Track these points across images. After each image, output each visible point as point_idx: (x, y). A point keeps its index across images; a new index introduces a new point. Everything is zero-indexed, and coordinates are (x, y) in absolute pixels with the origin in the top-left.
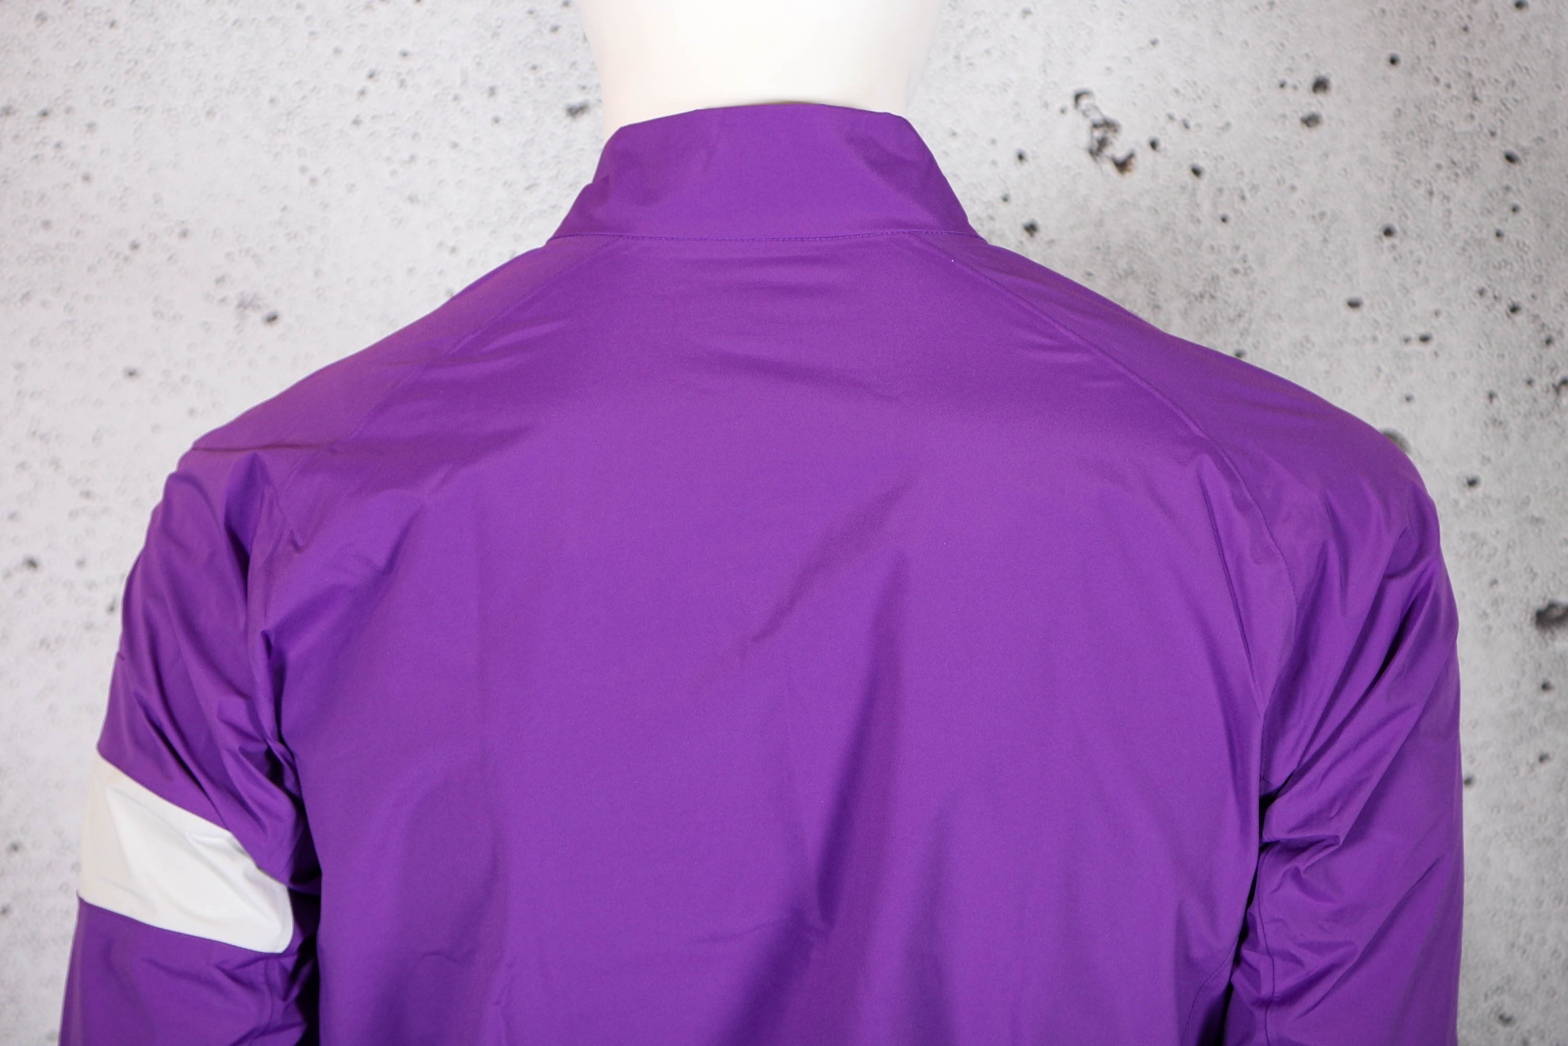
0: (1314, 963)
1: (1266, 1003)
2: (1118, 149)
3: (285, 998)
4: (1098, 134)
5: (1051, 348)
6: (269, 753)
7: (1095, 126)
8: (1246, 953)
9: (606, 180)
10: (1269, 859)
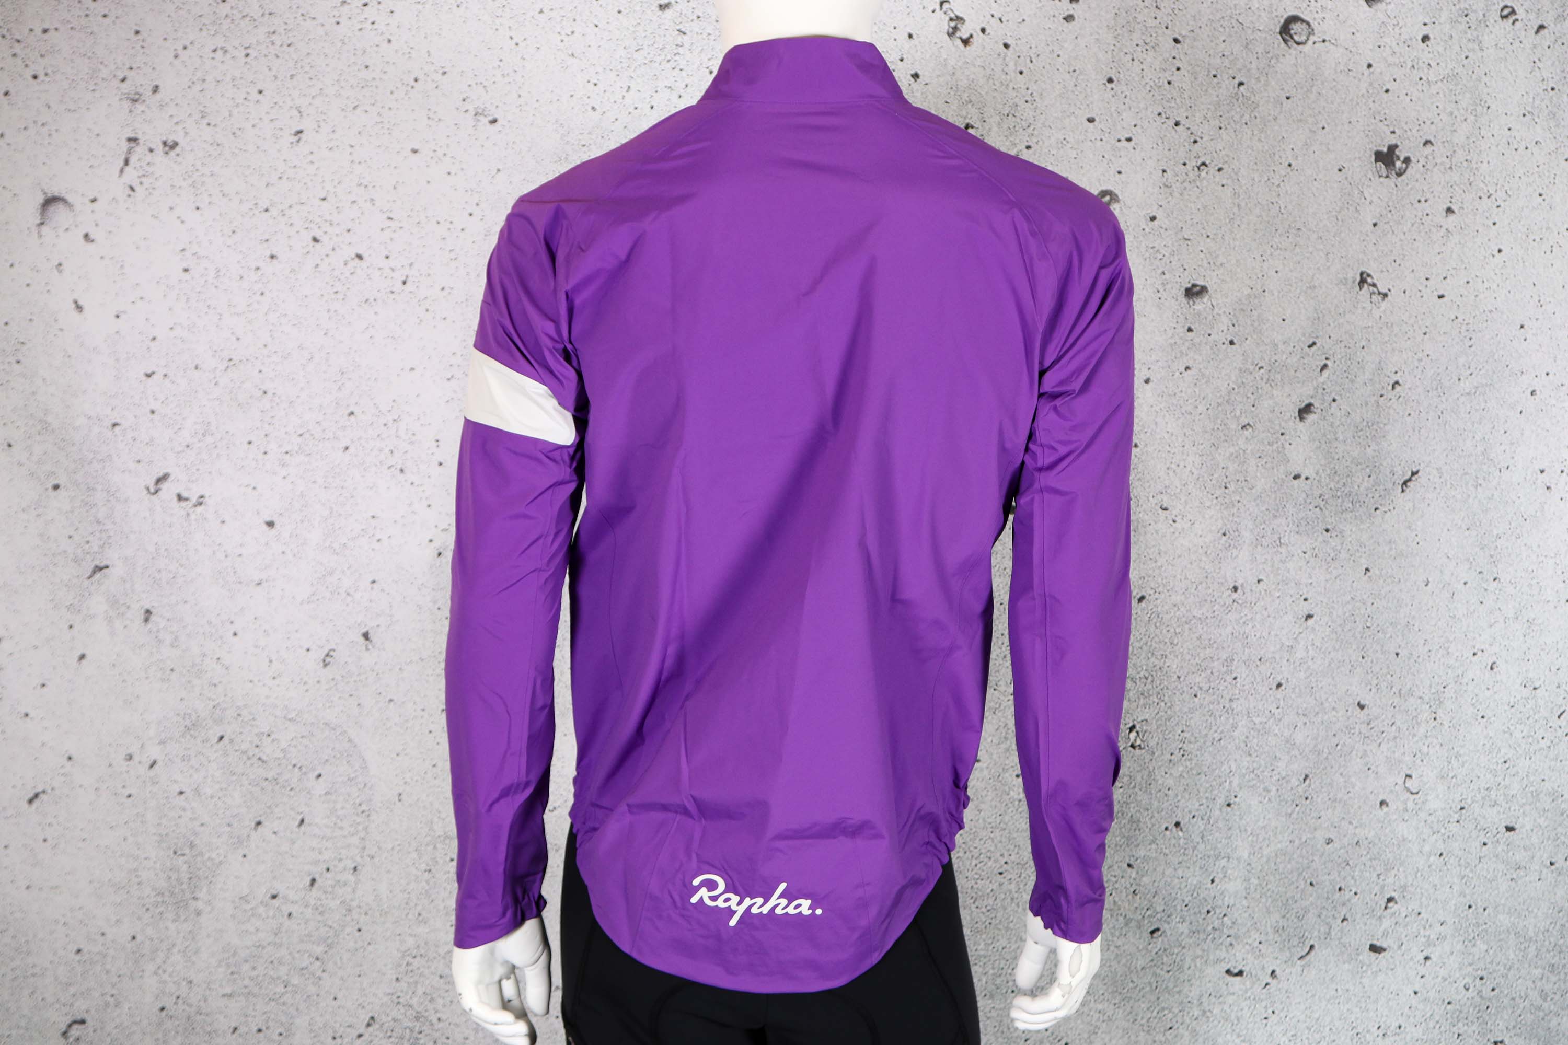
0: (1063, 450)
1: (1040, 470)
2: (964, 33)
3: (570, 467)
4: (953, 24)
5: (943, 157)
6: (565, 350)
7: (951, 19)
8: (1031, 446)
9: (728, 71)
10: (1042, 401)
